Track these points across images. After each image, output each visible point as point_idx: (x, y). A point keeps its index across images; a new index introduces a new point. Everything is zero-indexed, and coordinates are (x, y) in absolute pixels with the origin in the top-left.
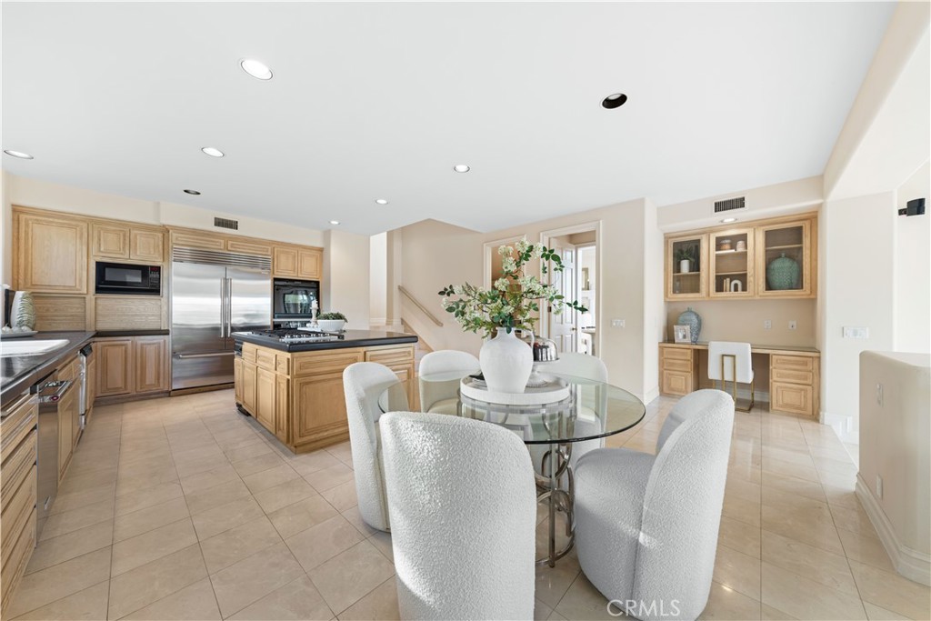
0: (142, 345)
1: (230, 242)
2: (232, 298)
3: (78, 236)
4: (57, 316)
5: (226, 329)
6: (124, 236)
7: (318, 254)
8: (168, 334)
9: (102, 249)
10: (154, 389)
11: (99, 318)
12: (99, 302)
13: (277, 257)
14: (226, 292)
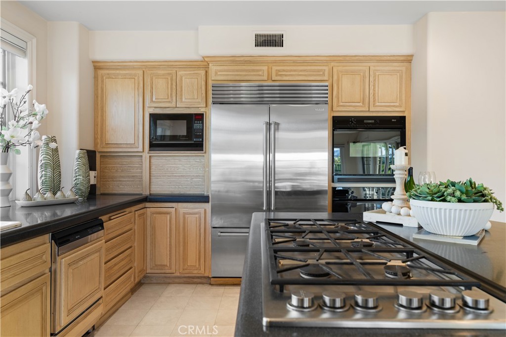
0: (185, 214)
1: (275, 68)
2: (277, 154)
3: (136, 87)
4: (123, 177)
5: (269, 193)
6: (172, 80)
7: (402, 67)
8: (208, 202)
9: (154, 100)
10: (195, 273)
11: (153, 180)
12: (153, 161)
13: (338, 80)
14: (270, 147)
